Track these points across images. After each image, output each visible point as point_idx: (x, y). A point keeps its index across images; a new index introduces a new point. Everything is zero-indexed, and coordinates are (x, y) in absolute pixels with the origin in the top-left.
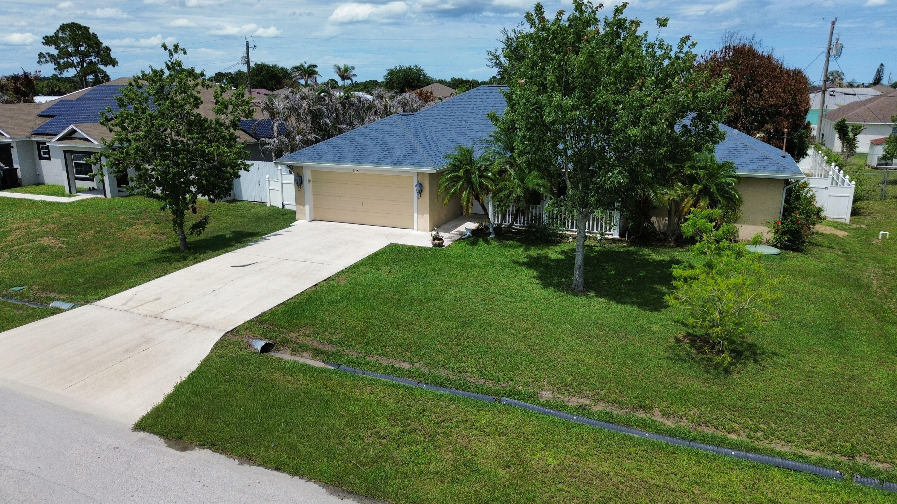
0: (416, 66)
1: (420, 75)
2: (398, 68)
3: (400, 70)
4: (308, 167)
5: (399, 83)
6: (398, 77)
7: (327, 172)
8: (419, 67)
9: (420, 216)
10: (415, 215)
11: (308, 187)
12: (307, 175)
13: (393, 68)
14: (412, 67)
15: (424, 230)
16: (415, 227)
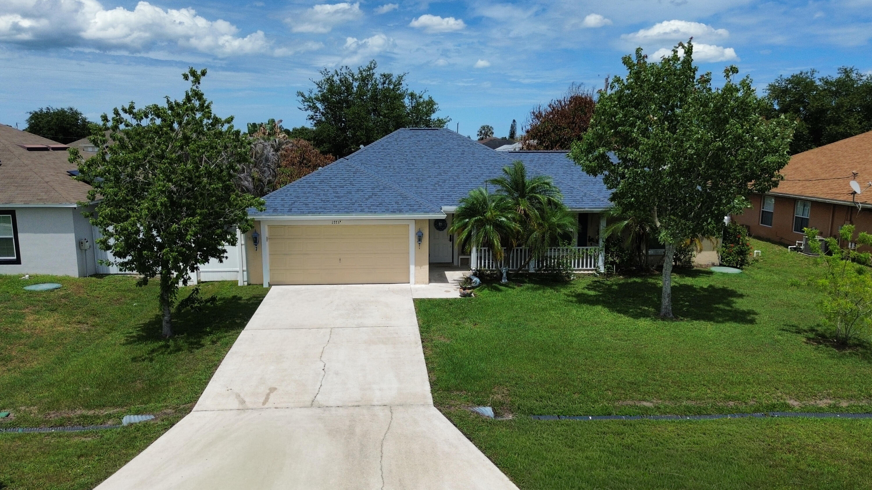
0: (71, 109)
1: (78, 120)
2: (45, 111)
3: (47, 113)
4: (266, 221)
5: (50, 130)
6: (48, 122)
7: (290, 227)
8: (75, 109)
9: (418, 268)
10: (412, 268)
11: (266, 246)
12: (265, 232)
13: (37, 110)
14: (66, 110)
15: (423, 283)
16: (412, 279)
